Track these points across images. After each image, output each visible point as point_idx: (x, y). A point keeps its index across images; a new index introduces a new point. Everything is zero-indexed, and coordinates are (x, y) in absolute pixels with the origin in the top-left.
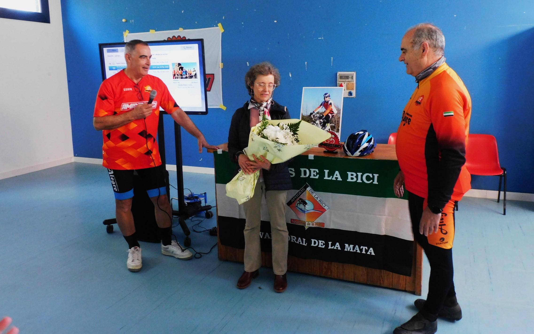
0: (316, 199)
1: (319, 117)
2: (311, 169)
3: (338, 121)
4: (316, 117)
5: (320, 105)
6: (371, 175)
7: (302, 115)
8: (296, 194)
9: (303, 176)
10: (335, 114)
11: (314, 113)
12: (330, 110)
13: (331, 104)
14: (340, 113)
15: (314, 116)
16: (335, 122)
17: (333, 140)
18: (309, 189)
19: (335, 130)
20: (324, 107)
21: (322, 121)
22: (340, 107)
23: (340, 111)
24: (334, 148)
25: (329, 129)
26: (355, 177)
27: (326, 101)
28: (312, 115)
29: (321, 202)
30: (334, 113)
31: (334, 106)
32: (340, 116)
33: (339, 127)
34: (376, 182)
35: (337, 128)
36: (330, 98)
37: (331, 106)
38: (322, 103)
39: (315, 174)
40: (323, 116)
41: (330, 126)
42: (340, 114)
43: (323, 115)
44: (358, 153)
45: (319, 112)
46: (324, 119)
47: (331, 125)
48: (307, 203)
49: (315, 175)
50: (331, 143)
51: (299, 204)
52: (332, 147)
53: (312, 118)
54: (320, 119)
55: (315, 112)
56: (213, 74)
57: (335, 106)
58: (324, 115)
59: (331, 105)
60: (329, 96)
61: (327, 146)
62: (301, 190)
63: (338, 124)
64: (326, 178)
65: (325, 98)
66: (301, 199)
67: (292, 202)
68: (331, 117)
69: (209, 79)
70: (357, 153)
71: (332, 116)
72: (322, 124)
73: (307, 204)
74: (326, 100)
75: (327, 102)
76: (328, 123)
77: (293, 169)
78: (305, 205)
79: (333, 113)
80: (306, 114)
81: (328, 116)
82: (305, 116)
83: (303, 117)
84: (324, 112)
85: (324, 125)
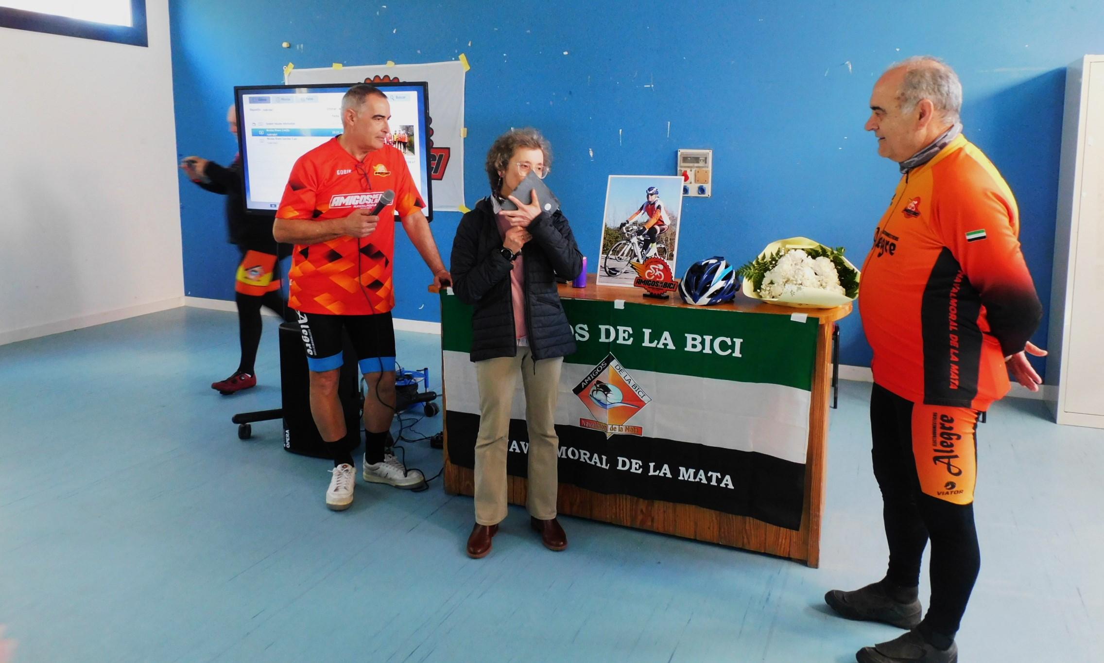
0: (627, 382)
1: (637, 232)
2: (618, 327)
3: (673, 240)
4: (631, 230)
5: (639, 209)
6: (728, 341)
7: (606, 226)
8: (591, 373)
9: (603, 339)
10: (666, 226)
11: (628, 223)
12: (658, 218)
13: (659, 207)
14: (675, 225)
15: (628, 228)
16: (666, 241)
17: (660, 274)
18: (614, 363)
19: (666, 255)
20: (646, 213)
21: (643, 239)
22: (675, 214)
24: (662, 289)
26: (700, 343)
27: (651, 202)
28: (624, 228)
29: (637, 388)
30: (665, 225)
31: (665, 210)
32: (676, 230)
33: (673, 250)
34: (737, 354)
35: (669, 253)
36: (658, 197)
37: (660, 212)
38: (643, 206)
39: (626, 335)
40: (645, 229)
41: (657, 248)
42: (676, 227)
43: (644, 227)
44: (706, 299)
45: (637, 221)
46: (646, 236)
47: (659, 246)
48: (610, 390)
49: (627, 338)
50: (658, 279)
51: (595, 392)
52: (658, 287)
53: (625, 233)
54: (639, 235)
55: (631, 222)
56: (449, 149)
57: (667, 212)
58: (646, 227)
59: (660, 209)
60: (657, 193)
61: (650, 285)
62: (600, 365)
63: (672, 245)
65: (650, 196)
66: (598, 382)
67: (583, 387)
68: (658, 232)
69: (441, 156)
70: (704, 300)
71: (662, 229)
72: (642, 244)
73: (611, 392)
74: (650, 200)
75: (651, 205)
76: (653, 243)
77: (585, 327)
78: (607, 394)
79: (663, 225)
80: (612, 225)
81: (652, 230)
82: (612, 228)
83: (607, 230)
84: (647, 222)
85: (645, 247)
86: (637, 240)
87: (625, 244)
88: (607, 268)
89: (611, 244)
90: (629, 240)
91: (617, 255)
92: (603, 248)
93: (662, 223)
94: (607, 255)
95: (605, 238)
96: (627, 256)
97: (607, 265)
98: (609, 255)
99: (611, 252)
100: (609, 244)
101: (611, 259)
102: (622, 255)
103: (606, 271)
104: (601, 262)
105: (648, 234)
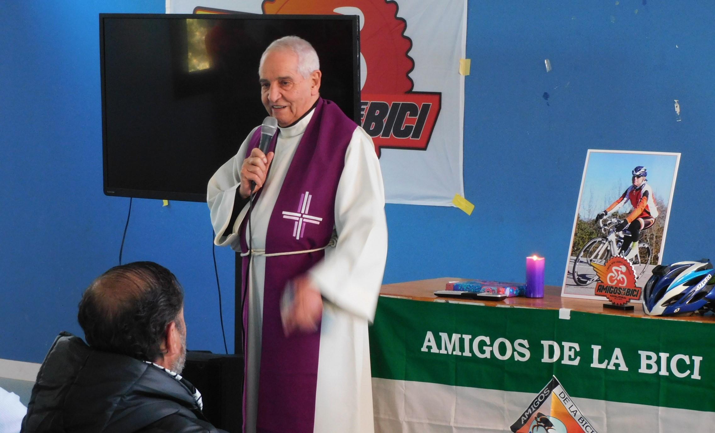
0: (572, 414)
1: (616, 226)
2: (563, 343)
3: (659, 237)
4: (610, 224)
5: (621, 195)
6: (686, 359)
7: (578, 218)
8: (532, 404)
9: (546, 359)
10: (652, 219)
11: (606, 214)
12: (643, 208)
13: (646, 194)
14: (664, 218)
15: (605, 221)
16: (651, 239)
17: (622, 278)
18: (558, 390)
19: (649, 258)
20: (629, 201)
21: (622, 236)
22: (665, 203)
23: (665, 212)
24: (625, 298)
25: (636, 256)
26: (655, 362)
27: (637, 187)
28: (601, 220)
29: (584, 423)
30: (652, 217)
31: (653, 198)
32: (664, 224)
33: (658, 251)
34: (696, 376)
35: (653, 255)
36: (646, 180)
37: (647, 201)
38: (626, 192)
39: (572, 353)
40: (626, 223)
41: (639, 248)
42: (664, 221)
43: (625, 221)
44: (661, 307)
45: (617, 212)
46: (627, 232)
47: (641, 245)
48: (552, 425)
49: (573, 357)
50: (620, 285)
51: (536, 428)
52: (620, 295)
53: (601, 228)
54: (618, 230)
55: (610, 213)
56: (439, 94)
57: (655, 200)
58: (628, 220)
59: (647, 197)
60: (645, 174)
61: (611, 293)
62: (542, 393)
63: (658, 244)
64: (595, 364)
65: (636, 178)
66: (540, 415)
67: (523, 423)
68: (643, 227)
69: (426, 108)
70: (659, 308)
71: (647, 222)
72: (621, 242)
73: (553, 427)
74: (636, 183)
75: (637, 190)
76: (635, 241)
77: (525, 342)
78: (548, 429)
79: (650, 217)
80: (587, 217)
81: (636, 223)
82: (586, 220)
83: (580, 224)
84: (630, 213)
85: (625, 247)
86: (616, 238)
87: (600, 242)
88: (576, 274)
89: (584, 242)
90: (605, 237)
91: (590, 257)
92: (573, 247)
93: (647, 215)
94: (578, 257)
95: (576, 235)
96: (601, 258)
97: (576, 270)
98: (580, 258)
99: (582, 254)
100: (581, 243)
101: (581, 262)
102: (596, 257)
103: (574, 278)
104: (569, 266)
105: (629, 229)
